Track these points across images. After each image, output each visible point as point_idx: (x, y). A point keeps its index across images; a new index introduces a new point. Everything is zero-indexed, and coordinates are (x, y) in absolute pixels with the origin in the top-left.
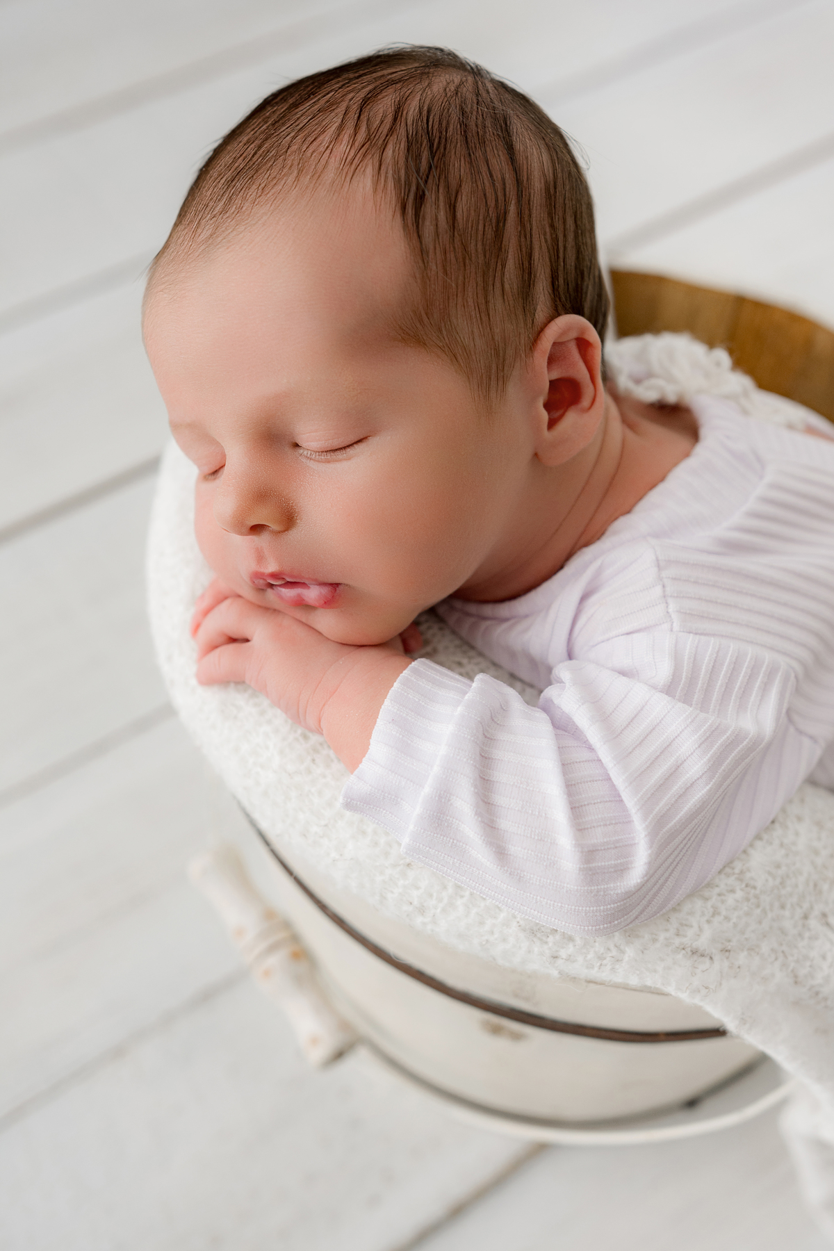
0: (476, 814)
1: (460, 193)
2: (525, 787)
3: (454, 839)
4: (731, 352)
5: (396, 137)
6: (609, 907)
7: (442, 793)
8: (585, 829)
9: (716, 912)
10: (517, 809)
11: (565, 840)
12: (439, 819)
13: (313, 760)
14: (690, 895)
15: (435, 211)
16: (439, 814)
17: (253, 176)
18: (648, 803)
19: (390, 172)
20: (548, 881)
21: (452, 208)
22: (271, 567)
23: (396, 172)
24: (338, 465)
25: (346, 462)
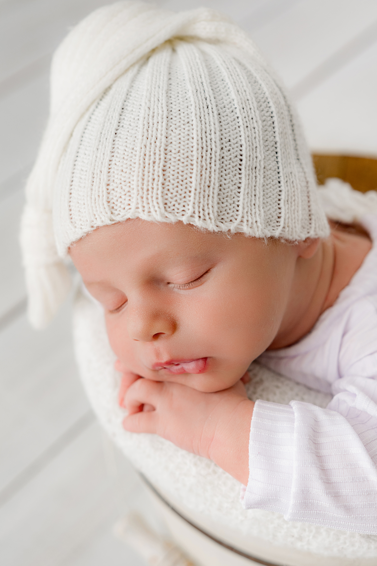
2: (350, 467)
3: (317, 511)
7: (303, 488)
12: (306, 503)
16: (305, 501)
22: (165, 358)
24: (196, 289)
25: (200, 287)
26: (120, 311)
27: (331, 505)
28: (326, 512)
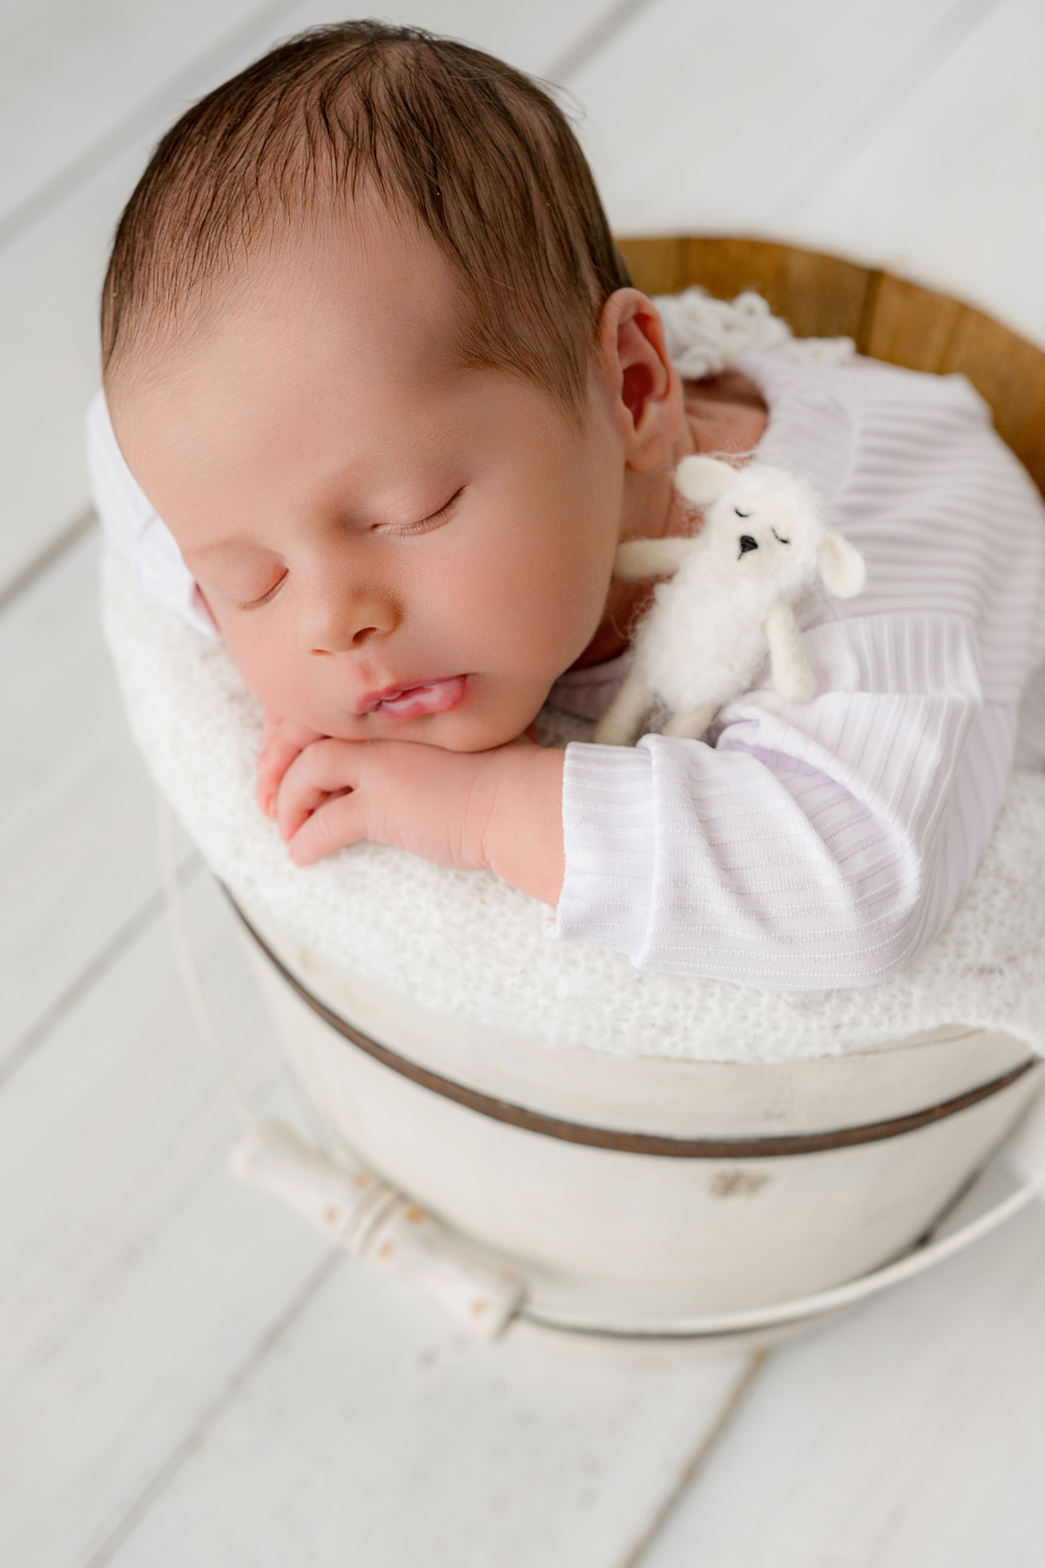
0: (723, 886)
1: (475, 180)
2: (763, 837)
3: (703, 925)
4: (763, 293)
5: (381, 133)
6: (894, 937)
8: (844, 860)
9: (988, 921)
10: (764, 864)
11: (828, 878)
12: (681, 908)
13: (483, 901)
14: (958, 908)
15: (456, 207)
17: (227, 223)
18: (901, 807)
19: (394, 176)
20: (824, 932)
21: (473, 198)
22: (384, 681)
23: (400, 174)
24: (437, 532)
25: (446, 526)
26: (271, 599)
27: (730, 909)
28: (721, 928)
